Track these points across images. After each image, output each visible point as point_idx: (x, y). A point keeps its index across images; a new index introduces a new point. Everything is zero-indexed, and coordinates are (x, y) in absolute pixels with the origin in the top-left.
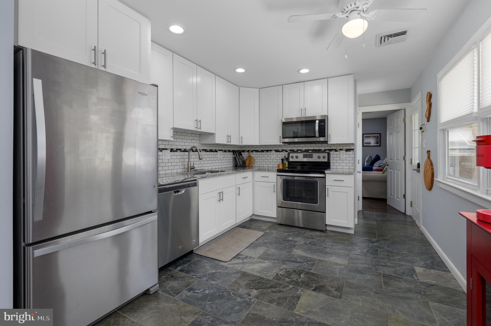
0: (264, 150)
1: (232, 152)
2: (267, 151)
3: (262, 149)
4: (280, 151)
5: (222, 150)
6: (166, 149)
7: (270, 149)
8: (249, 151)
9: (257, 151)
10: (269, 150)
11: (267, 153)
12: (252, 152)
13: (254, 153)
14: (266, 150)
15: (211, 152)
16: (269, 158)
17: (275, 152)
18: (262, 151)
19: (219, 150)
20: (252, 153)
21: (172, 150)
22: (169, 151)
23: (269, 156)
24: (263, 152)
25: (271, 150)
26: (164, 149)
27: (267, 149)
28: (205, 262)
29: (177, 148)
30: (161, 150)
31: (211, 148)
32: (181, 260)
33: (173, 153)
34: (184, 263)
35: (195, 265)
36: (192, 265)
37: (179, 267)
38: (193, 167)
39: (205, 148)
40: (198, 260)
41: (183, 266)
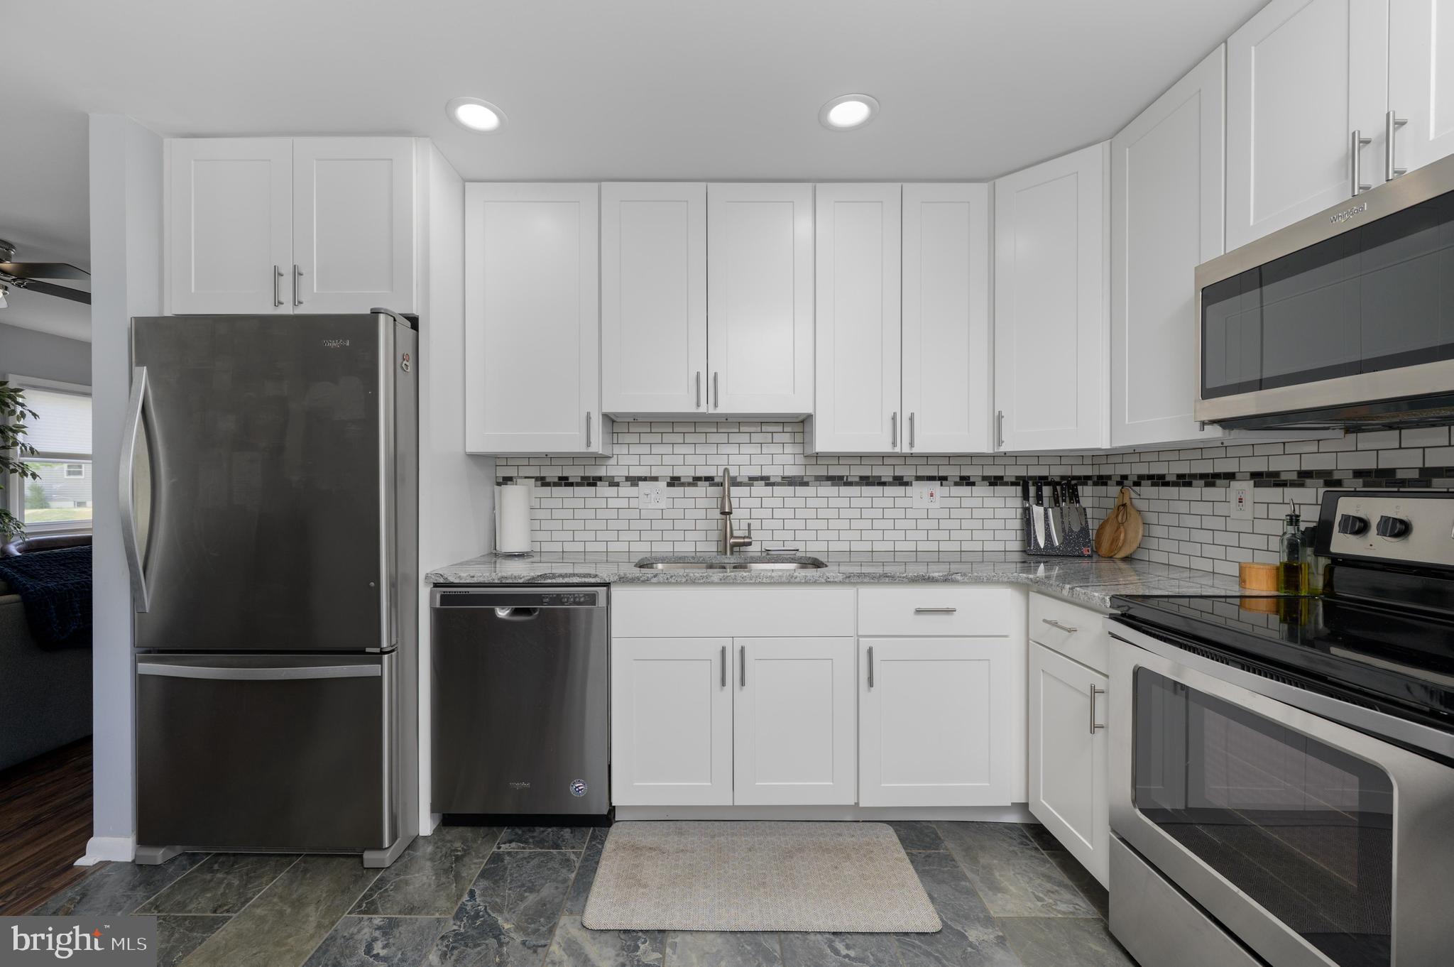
0: (1194, 476)
1: (1013, 484)
2: (1211, 479)
3: (1184, 469)
4: (1283, 477)
5: (943, 479)
6: (655, 479)
7: (1222, 467)
8: (1125, 482)
9: (1159, 480)
10: (1217, 476)
11: (1210, 493)
12: (1137, 484)
13: (1147, 490)
14: (1202, 476)
15: (868, 484)
16: (1218, 523)
17: (1256, 485)
18: (1184, 480)
19: (919, 478)
20: (1137, 489)
21: (674, 481)
22: (662, 485)
23: (1221, 509)
24: (1189, 484)
25: (1231, 476)
26: (645, 479)
27: (1207, 468)
28: (560, 878)
29: (697, 475)
30: (634, 481)
31: (866, 472)
32: (555, 829)
33: (677, 491)
34: (541, 843)
35: (539, 866)
36: (533, 863)
37: (513, 845)
38: (748, 537)
39: (834, 471)
40: (573, 857)
41: (524, 848)
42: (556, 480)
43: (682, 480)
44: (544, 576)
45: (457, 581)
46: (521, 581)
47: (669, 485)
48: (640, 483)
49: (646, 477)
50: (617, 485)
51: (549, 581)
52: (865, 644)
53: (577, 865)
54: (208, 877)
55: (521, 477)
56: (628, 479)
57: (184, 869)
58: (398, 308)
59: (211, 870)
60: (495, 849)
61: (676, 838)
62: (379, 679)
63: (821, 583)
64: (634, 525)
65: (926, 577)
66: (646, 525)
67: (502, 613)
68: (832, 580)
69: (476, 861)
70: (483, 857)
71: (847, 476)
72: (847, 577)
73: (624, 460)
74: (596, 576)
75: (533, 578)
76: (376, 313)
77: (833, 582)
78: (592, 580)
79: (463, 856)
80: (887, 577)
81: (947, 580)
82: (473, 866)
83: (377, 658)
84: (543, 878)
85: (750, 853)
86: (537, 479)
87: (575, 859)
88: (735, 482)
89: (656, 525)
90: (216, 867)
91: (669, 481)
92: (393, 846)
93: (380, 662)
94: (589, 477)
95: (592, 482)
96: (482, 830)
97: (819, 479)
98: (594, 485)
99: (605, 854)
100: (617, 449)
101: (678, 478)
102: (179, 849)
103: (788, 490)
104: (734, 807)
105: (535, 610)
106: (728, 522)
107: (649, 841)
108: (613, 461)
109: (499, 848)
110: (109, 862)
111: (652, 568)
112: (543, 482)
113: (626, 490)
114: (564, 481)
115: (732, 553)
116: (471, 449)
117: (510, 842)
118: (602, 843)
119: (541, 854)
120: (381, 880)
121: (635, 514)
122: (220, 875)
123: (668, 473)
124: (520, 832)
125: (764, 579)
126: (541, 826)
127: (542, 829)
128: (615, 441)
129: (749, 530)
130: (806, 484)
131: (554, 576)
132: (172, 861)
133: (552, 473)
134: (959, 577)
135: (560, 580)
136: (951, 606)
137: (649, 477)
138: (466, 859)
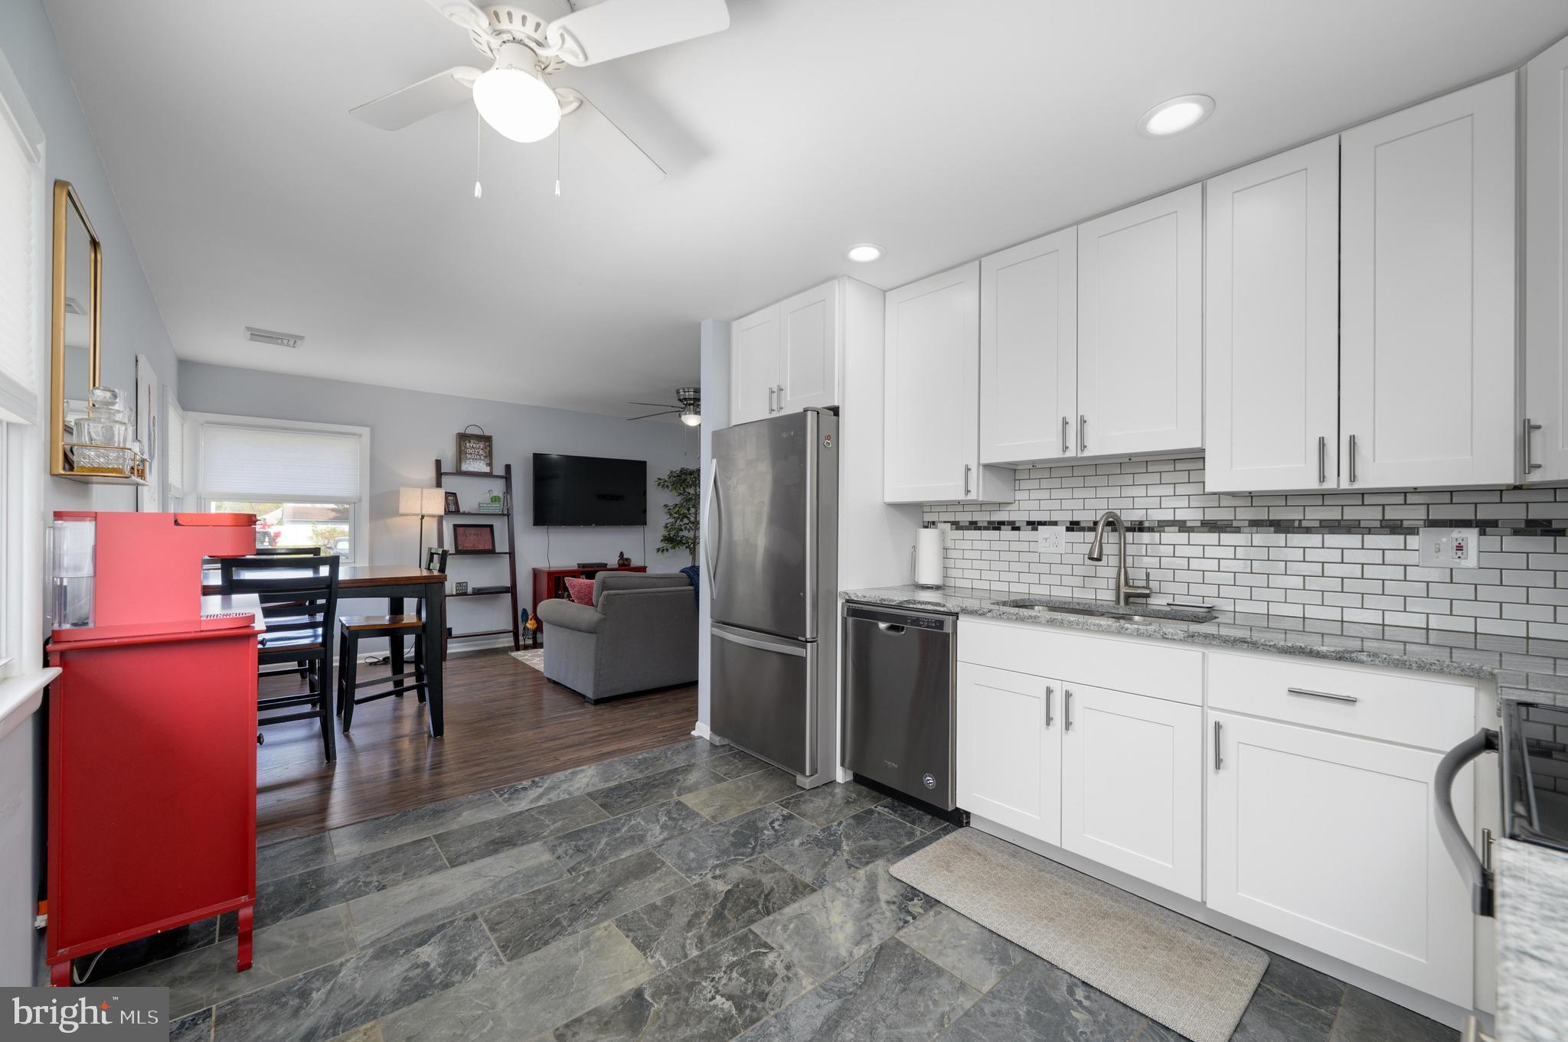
6: (1055, 523)
21: (1074, 526)
22: (1061, 529)
28: (898, 840)
29: (1074, 520)
30: (1034, 525)
31: (1333, 514)
32: (921, 812)
33: (1077, 536)
34: (904, 816)
35: (891, 828)
36: (889, 824)
37: (886, 810)
38: (1146, 588)
39: (1278, 514)
40: (918, 833)
41: (891, 814)
42: (986, 525)
43: (1082, 525)
44: (908, 602)
45: (855, 599)
46: (893, 604)
47: (1068, 529)
48: (1039, 527)
49: (1045, 522)
50: (1018, 529)
51: (911, 606)
52: (1213, 717)
53: (916, 839)
54: (731, 759)
55: (941, 522)
56: (1029, 523)
57: (726, 752)
58: (820, 404)
59: (735, 758)
60: (873, 807)
61: (1006, 857)
62: (805, 659)
63: (1157, 639)
64: (1034, 568)
65: (1308, 651)
66: (1045, 568)
67: (882, 626)
68: (1170, 637)
69: (857, 808)
70: (862, 808)
71: (1300, 521)
72: (1189, 636)
73: (1024, 505)
74: (944, 606)
75: (901, 603)
76: (806, 410)
77: (1171, 639)
78: (942, 609)
79: (852, 802)
80: (1245, 642)
81: (1342, 657)
82: (852, 810)
83: (803, 644)
84: (888, 835)
85: (1064, 896)
86: (953, 523)
87: (918, 835)
88: (1139, 527)
89: (1055, 569)
90: (737, 756)
91: (1068, 525)
92: (812, 777)
93: (805, 647)
94: (994, 522)
95: (997, 526)
96: (875, 794)
97: (1255, 524)
98: (999, 529)
99: (941, 840)
100: (1019, 495)
101: (1077, 523)
102: (726, 741)
103: (1212, 538)
104: (1060, 850)
105: (903, 628)
106: (1123, 570)
107: (979, 847)
108: (1015, 507)
109: (876, 807)
110: (702, 737)
111: (1033, 609)
112: (956, 525)
113: (1026, 534)
114: (974, 525)
115: (1127, 603)
116: (888, 500)
117: (885, 807)
118: (945, 835)
119: (899, 823)
120: (801, 794)
121: (1034, 557)
122: (736, 761)
123: (1068, 517)
124: (896, 804)
125: (1092, 626)
126: (913, 806)
127: (912, 809)
128: (1017, 488)
129: (1148, 579)
130: (1237, 530)
131: (915, 602)
132: (723, 746)
133: (964, 518)
134: (1363, 657)
135: (919, 606)
136: (1352, 695)
137: (1008, 522)
138: (852, 805)
